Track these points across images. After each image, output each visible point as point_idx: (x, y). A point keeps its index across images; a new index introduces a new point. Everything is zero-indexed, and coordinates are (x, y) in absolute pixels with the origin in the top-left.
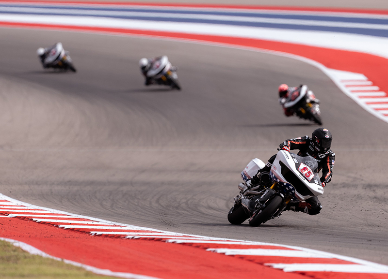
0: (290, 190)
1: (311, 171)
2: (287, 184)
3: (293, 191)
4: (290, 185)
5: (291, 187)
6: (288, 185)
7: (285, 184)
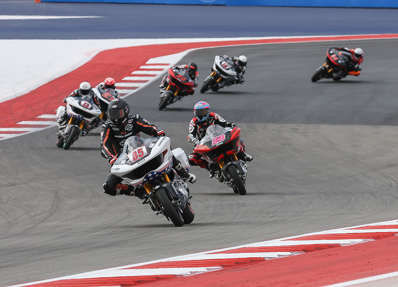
0: (153, 176)
1: (139, 148)
2: (145, 178)
3: (155, 173)
4: (147, 175)
5: (150, 175)
6: (147, 177)
7: (145, 180)
